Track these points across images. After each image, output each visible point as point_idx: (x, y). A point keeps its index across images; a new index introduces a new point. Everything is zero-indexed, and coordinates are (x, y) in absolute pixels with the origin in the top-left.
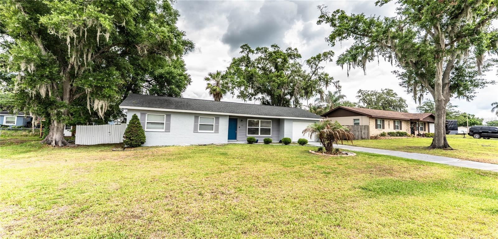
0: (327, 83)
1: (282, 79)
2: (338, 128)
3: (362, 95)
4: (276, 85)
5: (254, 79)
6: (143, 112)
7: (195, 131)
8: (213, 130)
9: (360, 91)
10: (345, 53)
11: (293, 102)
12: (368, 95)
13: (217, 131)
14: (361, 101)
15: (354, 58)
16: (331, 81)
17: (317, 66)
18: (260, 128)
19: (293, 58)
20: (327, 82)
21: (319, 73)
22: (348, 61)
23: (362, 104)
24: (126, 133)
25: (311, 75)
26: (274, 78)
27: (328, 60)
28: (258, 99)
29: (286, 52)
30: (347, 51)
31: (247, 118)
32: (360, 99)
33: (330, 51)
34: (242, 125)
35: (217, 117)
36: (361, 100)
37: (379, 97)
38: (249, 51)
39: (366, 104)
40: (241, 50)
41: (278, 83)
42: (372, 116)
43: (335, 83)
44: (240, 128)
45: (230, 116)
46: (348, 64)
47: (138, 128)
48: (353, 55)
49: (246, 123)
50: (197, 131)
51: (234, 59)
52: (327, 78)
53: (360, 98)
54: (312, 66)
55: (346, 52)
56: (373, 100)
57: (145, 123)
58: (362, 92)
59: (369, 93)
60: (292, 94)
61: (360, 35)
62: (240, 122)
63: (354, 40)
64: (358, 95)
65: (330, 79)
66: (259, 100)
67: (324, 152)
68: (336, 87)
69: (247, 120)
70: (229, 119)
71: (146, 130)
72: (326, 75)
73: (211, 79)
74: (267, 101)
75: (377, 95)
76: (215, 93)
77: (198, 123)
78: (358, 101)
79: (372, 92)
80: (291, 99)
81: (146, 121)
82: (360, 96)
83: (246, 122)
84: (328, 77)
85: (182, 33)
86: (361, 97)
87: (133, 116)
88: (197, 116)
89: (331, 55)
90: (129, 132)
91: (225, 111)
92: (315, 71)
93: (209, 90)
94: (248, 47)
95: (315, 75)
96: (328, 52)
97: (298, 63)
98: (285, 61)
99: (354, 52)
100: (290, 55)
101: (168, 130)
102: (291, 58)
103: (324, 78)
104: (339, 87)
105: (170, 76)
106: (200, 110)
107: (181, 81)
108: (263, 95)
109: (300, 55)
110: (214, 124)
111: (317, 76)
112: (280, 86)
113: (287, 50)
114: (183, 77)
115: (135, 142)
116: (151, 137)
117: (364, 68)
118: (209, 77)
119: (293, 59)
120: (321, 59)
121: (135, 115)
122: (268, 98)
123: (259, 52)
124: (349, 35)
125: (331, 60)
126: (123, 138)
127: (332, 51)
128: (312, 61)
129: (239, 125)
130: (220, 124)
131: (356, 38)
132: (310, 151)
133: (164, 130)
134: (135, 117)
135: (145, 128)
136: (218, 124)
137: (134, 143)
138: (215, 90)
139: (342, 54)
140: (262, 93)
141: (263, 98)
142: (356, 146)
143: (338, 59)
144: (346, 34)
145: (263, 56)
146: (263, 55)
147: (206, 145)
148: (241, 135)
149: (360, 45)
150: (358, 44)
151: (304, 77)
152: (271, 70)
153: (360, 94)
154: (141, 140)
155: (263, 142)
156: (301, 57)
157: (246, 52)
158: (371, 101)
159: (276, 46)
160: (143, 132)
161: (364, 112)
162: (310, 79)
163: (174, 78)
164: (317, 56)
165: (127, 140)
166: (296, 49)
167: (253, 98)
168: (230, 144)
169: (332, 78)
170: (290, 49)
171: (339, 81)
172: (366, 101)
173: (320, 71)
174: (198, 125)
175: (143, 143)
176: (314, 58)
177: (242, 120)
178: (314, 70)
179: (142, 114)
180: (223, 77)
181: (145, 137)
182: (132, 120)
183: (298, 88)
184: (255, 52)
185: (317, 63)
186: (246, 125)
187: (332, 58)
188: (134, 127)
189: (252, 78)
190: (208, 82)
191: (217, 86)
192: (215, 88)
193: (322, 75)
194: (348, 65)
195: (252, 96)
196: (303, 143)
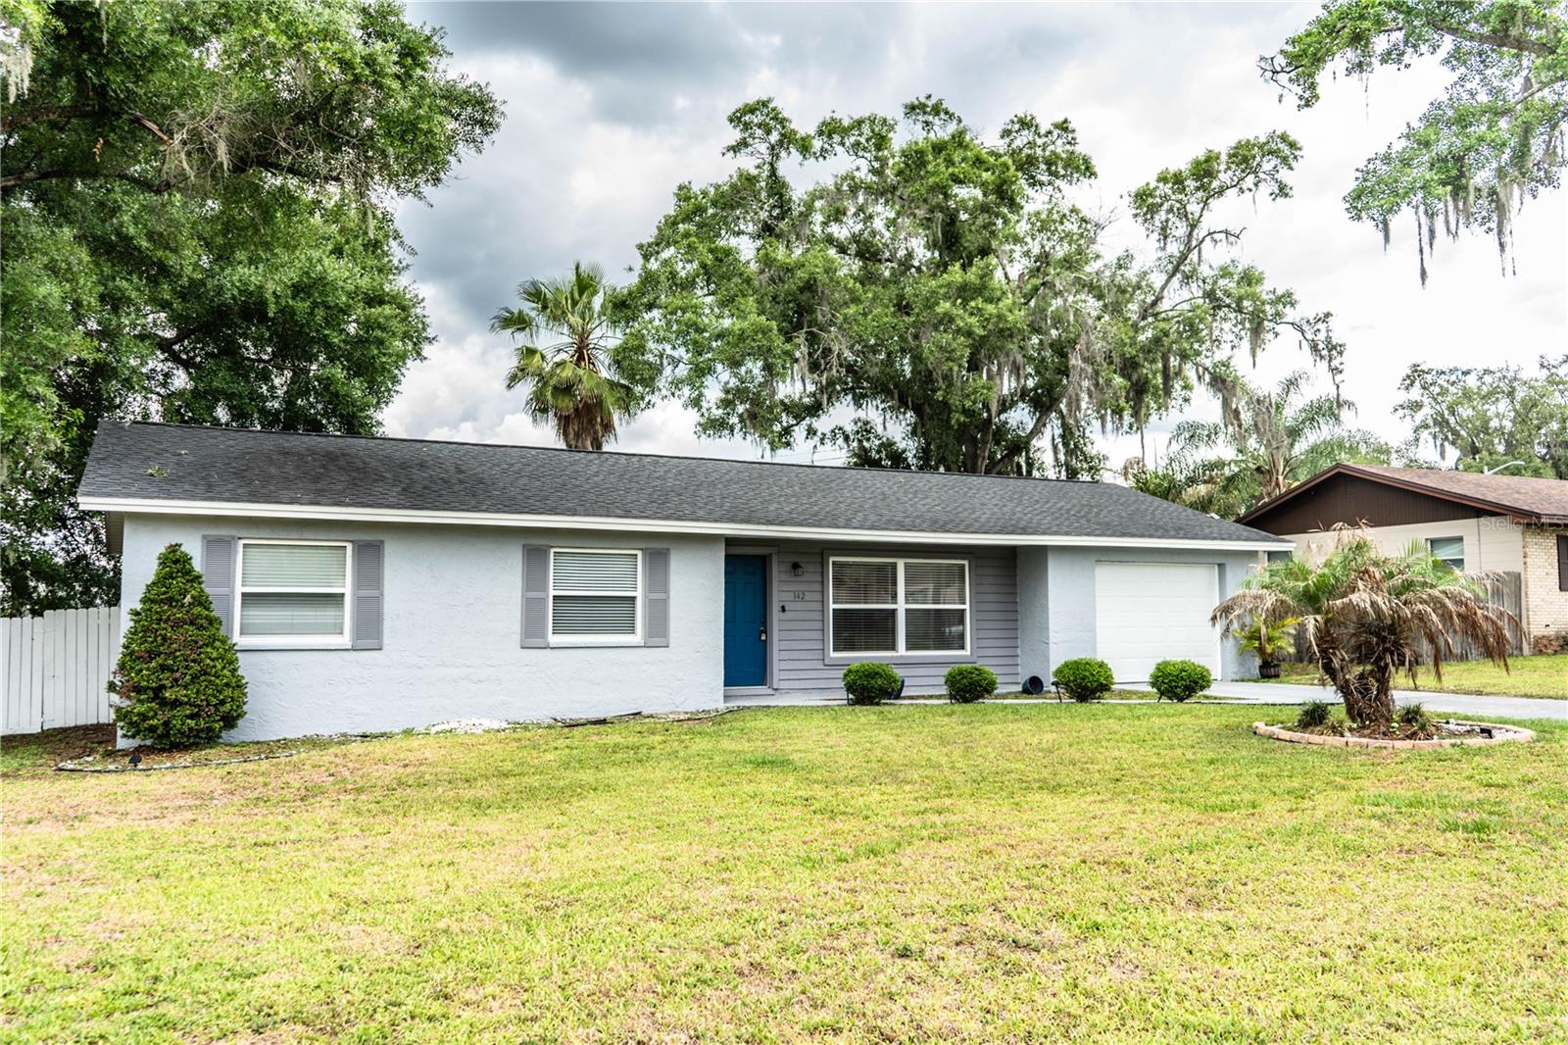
0: (1256, 329)
1: (991, 308)
2: (1432, 586)
3: (1426, 401)
4: (962, 348)
5: (822, 313)
6: (221, 533)
7: (532, 635)
8: (632, 630)
9: (1415, 374)
10: (1399, 145)
11: (1055, 448)
12: (1467, 395)
13: (658, 633)
14: (1425, 435)
15: (1454, 176)
16: (1278, 314)
17: (1193, 227)
18: (901, 606)
19: (1045, 178)
20: (1260, 324)
21: (1205, 271)
22: (1420, 195)
23: (1427, 451)
24: (130, 660)
25: (1157, 279)
26: (944, 306)
27: (1266, 189)
28: (834, 438)
29: (1001, 145)
30: (1408, 137)
31: (822, 550)
32: (1418, 422)
33: (1271, 137)
34: (799, 597)
35: (658, 549)
36: (1427, 427)
37: (1531, 404)
38: (780, 143)
39: (1453, 454)
40: (734, 135)
41: (969, 334)
42: (1538, 516)
43: (1306, 327)
44: (787, 615)
45: (730, 541)
46: (1422, 208)
47: (201, 628)
48: (1445, 160)
49: (823, 583)
50: (544, 636)
51: (684, 193)
52: (1254, 297)
53: (1419, 416)
54: (1164, 229)
55: (1404, 143)
56: (1494, 424)
57: (229, 598)
58: (1429, 378)
59: (1472, 382)
60: (1043, 402)
61: (1482, 39)
62: (784, 577)
63: (1446, 69)
64: (1403, 397)
65: (1272, 303)
66: (840, 441)
67: (1351, 730)
68: (1314, 348)
69: (823, 564)
70: (727, 556)
71: (238, 639)
72: (1249, 278)
73: (541, 320)
74: (888, 445)
75: (1520, 394)
76: (567, 405)
77: (545, 589)
78: (1411, 436)
79: (1488, 379)
80: (1036, 431)
81: (239, 589)
82: (1416, 406)
83: (823, 573)
84: (1264, 290)
85: (428, 39)
86: (1427, 411)
87: (164, 561)
88: (535, 546)
89: (1285, 160)
90: (152, 655)
91: (701, 513)
92: (1183, 258)
93: (526, 388)
94: (775, 118)
95: (1188, 278)
96: (1263, 140)
97: (1073, 210)
98: (1004, 195)
99: (1446, 142)
100: (1027, 165)
101: (369, 632)
102: (1034, 183)
103: (1240, 300)
104: (1331, 347)
105: (315, 305)
106: (553, 511)
107: (378, 333)
108: (861, 414)
109: (1086, 161)
110: (639, 594)
111: (1194, 286)
112: (981, 352)
113: (1006, 133)
114: (387, 310)
115: (192, 717)
116: (272, 684)
117: (1500, 232)
118: (529, 308)
119: (1042, 184)
120: (1215, 184)
121: (174, 548)
122: (896, 429)
123: (839, 149)
124: (1413, 40)
125: (1283, 191)
126: (115, 698)
127: (1284, 138)
128: (1166, 198)
129: (781, 591)
130: (672, 594)
131: (1456, 57)
132: (1261, 726)
133: (345, 640)
134: (174, 563)
135: (230, 629)
136: (665, 588)
137: (181, 720)
138: (566, 389)
139: (1382, 150)
140: (858, 401)
141: (866, 429)
142: (1479, 693)
143: (1353, 185)
144: (1398, 36)
145: (864, 174)
146: (864, 164)
147: (603, 722)
148: (796, 655)
149: (1483, 98)
150: (1473, 95)
151: (1114, 295)
152: (910, 255)
153: (1416, 393)
154: (223, 703)
155: (944, 691)
156: (1093, 174)
157: (763, 148)
158: (1485, 429)
159: (937, 110)
160: (229, 656)
161: (1491, 497)
162: (1154, 303)
163: (336, 315)
164: (1197, 163)
165: (140, 708)
166: (1063, 127)
167: (799, 433)
168: (740, 709)
169: (1286, 299)
170: (1025, 124)
171: (1328, 315)
172: (1455, 433)
173: (1213, 257)
174: (544, 600)
175: (230, 721)
176: (1178, 180)
177: (796, 566)
178: (1174, 248)
179: (210, 543)
180: (623, 308)
181: (240, 686)
182: (162, 580)
183: (1085, 360)
184: (817, 144)
185: (1193, 208)
186: (823, 592)
187: (1284, 174)
188: (177, 624)
189: (811, 311)
190: (522, 339)
191: (578, 364)
192: (567, 373)
193: (1221, 282)
194: (1424, 219)
195: (799, 418)
196: (1187, 688)
